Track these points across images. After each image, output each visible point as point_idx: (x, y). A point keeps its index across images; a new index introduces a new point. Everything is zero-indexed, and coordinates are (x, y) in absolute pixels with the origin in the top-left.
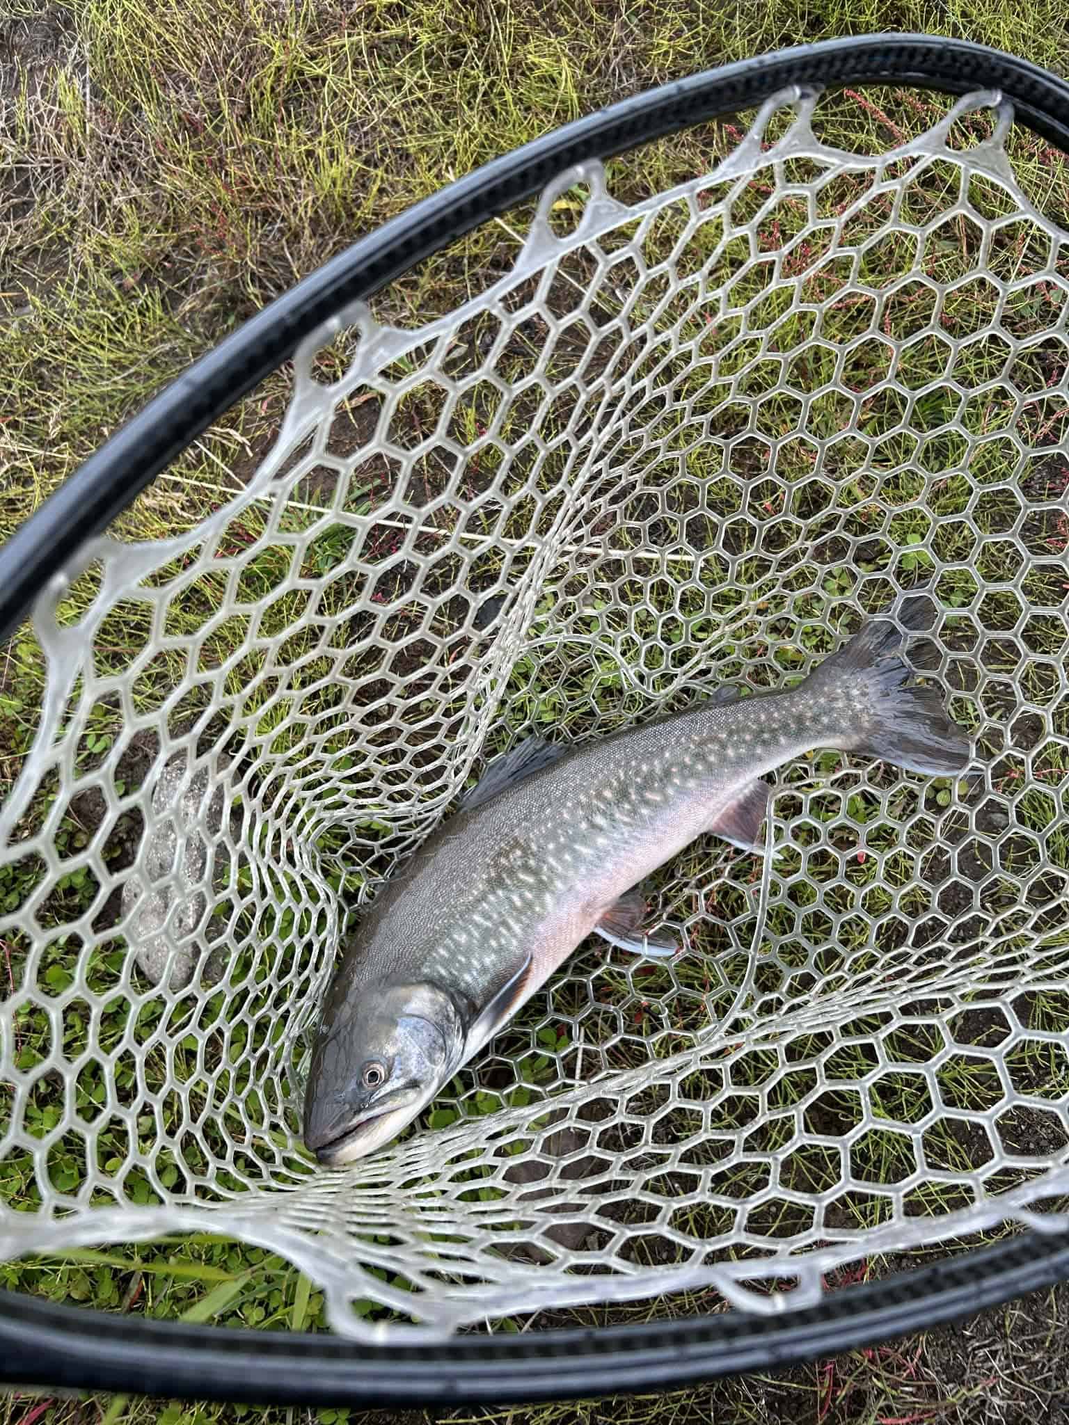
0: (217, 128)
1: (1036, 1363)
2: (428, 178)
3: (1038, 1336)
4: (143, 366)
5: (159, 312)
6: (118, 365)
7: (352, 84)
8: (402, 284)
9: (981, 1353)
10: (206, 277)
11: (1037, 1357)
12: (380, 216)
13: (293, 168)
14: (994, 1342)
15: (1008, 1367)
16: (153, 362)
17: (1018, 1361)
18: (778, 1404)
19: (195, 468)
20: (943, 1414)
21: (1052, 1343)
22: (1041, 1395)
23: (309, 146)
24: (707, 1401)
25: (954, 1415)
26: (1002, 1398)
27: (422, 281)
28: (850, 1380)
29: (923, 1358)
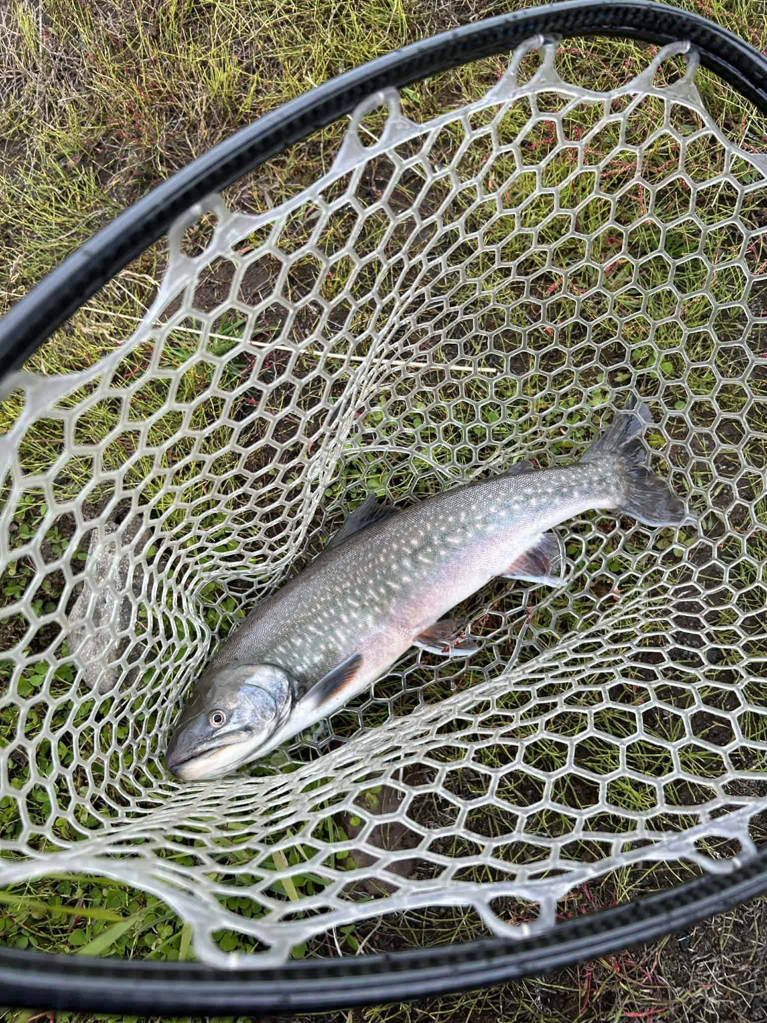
0: (135, 46)
1: (743, 972)
2: (293, 81)
3: (744, 953)
4: (82, 228)
5: (93, 186)
6: (63, 227)
7: (236, 10)
8: (274, 163)
9: (702, 964)
10: (127, 159)
11: (743, 968)
12: (256, 112)
13: (192, 75)
14: (711, 956)
15: (721, 975)
16: (89, 225)
17: (729, 971)
18: (549, 1000)
19: (121, 304)
20: (672, 1009)
21: (755, 958)
22: (746, 996)
23: (203, 58)
24: (498, 997)
25: (680, 1011)
26: (717, 999)
27: (288, 161)
28: (603, 984)
29: (658, 968)
